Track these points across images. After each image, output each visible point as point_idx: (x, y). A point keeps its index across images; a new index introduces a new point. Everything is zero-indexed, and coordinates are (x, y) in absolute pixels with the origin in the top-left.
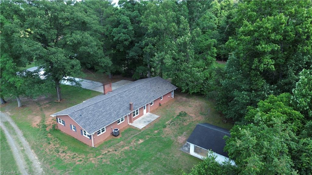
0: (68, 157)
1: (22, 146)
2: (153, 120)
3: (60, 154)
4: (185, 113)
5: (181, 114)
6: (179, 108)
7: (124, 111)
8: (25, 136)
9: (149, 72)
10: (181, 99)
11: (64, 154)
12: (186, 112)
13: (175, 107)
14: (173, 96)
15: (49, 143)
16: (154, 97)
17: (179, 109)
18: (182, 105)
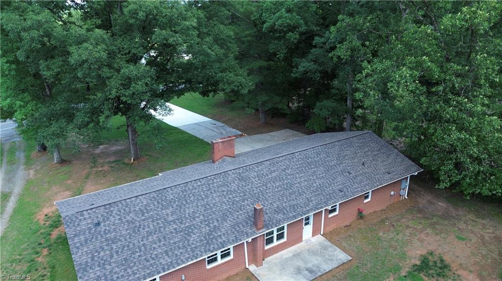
2: (327, 267)
4: (442, 260)
5: (427, 265)
6: (423, 236)
7: (233, 227)
9: (349, 117)
10: (430, 203)
12: (445, 258)
13: (407, 232)
14: (405, 193)
16: (341, 191)
17: (421, 241)
18: (433, 226)
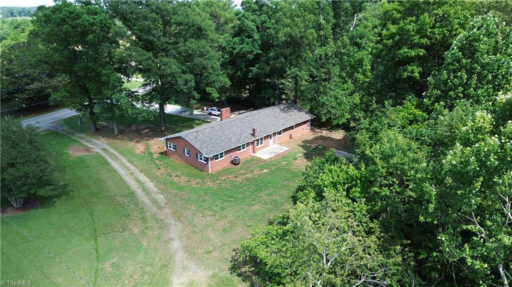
0: (183, 181)
1: (129, 170)
2: (281, 152)
3: (173, 177)
4: (323, 146)
5: (318, 148)
6: (316, 141)
7: (245, 137)
8: (130, 161)
10: (320, 132)
11: (178, 178)
12: (325, 146)
14: (309, 128)
15: (159, 169)
16: (283, 125)
18: (321, 138)
